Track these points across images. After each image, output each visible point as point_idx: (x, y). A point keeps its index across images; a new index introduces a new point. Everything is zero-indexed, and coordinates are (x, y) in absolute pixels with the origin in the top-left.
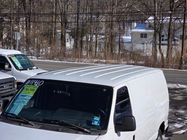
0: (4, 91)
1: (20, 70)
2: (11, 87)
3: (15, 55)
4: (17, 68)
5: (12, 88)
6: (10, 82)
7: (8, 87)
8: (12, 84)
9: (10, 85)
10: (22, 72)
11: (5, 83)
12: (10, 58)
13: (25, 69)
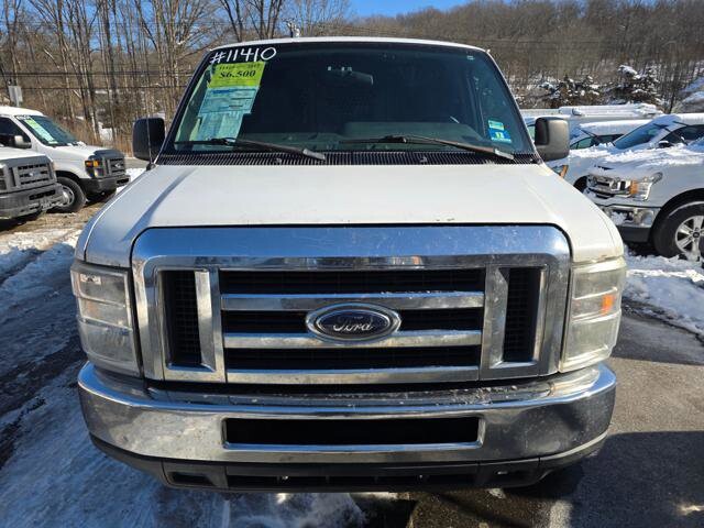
0: (33, 185)
1: (54, 146)
2: (45, 176)
3: (33, 117)
4: (44, 142)
5: (47, 179)
6: (41, 166)
7: (40, 176)
8: (45, 169)
9: (42, 173)
10: (57, 148)
11: (31, 167)
12: (22, 122)
13: (63, 143)
